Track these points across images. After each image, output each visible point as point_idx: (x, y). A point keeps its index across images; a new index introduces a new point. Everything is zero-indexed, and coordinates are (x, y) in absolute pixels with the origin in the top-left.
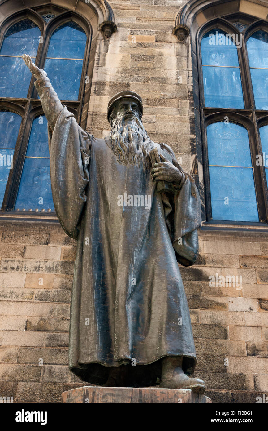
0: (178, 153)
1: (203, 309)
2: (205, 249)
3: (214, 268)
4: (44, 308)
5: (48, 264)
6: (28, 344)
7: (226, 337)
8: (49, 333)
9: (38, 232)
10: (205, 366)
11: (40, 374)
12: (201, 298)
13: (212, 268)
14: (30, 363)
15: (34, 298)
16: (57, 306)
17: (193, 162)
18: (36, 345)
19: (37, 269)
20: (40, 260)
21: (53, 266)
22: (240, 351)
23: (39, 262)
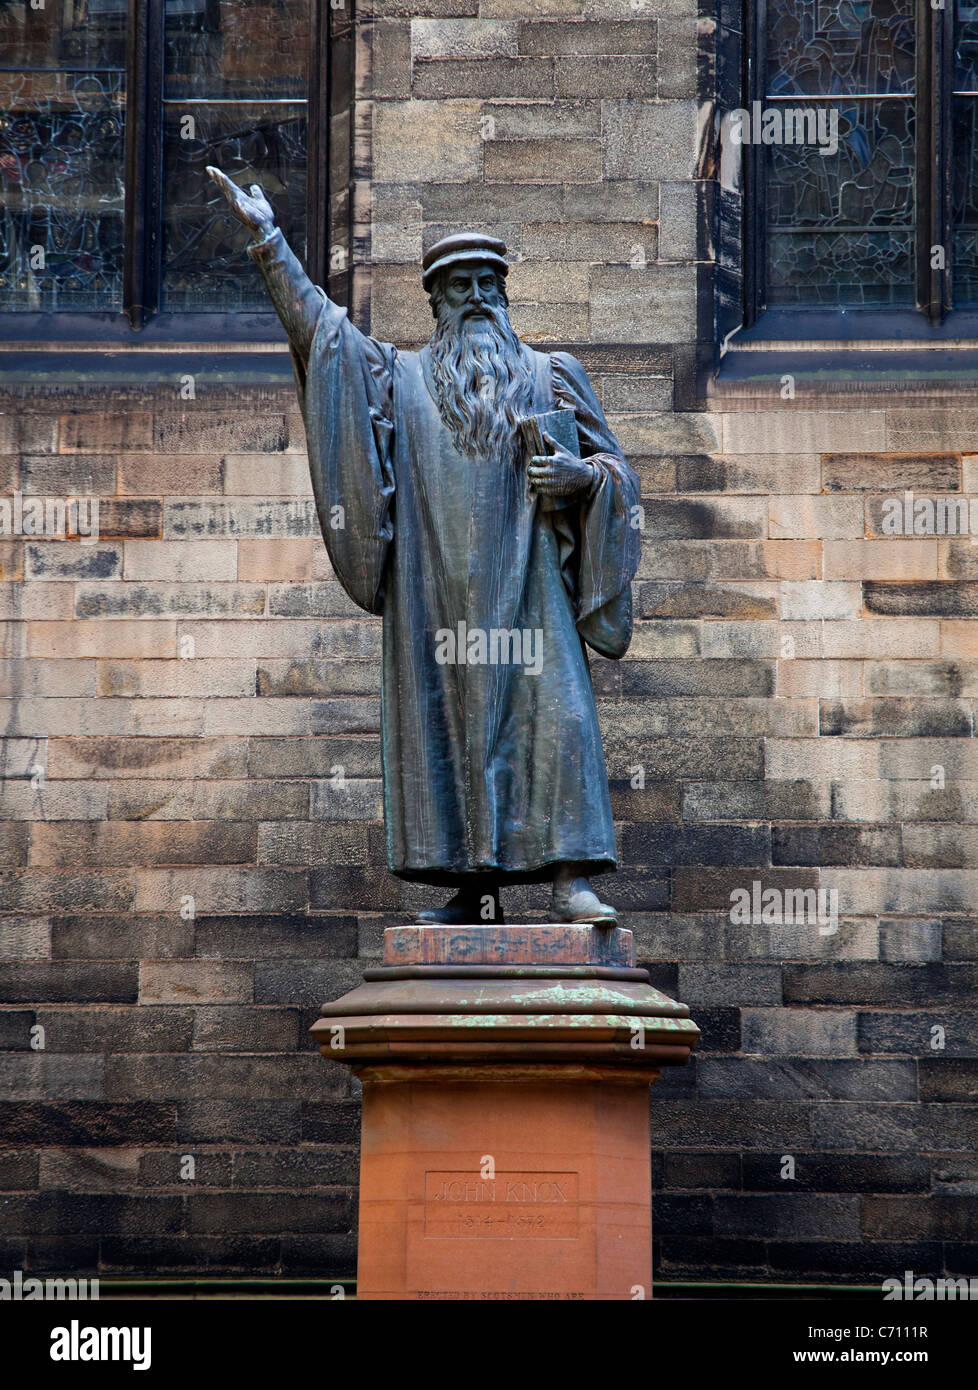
0: (658, 100)
1: (712, 617)
2: (726, 440)
3: (750, 499)
4: (297, 636)
5: (291, 508)
6: (267, 731)
7: (769, 692)
8: (317, 701)
9: (252, 412)
10: (711, 765)
11: (309, 802)
12: (708, 587)
13: (744, 499)
14: (281, 777)
15: (267, 609)
16: (330, 628)
17: (704, 134)
18: (289, 731)
19: (265, 524)
20: (270, 499)
21: (308, 516)
22: (802, 725)
23: (268, 504)
